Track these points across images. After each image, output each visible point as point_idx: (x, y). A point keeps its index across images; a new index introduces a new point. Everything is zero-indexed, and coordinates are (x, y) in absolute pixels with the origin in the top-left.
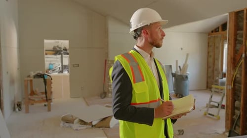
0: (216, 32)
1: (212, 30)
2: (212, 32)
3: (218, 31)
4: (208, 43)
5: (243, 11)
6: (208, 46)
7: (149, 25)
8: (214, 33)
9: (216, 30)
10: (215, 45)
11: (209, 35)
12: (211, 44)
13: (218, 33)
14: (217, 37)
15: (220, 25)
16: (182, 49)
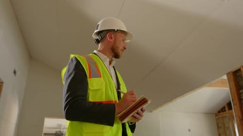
0: (223, 111)
1: (218, 110)
2: (219, 112)
3: (225, 111)
4: (218, 125)
5: (239, 70)
6: (218, 127)
7: (116, 30)
8: (221, 113)
9: (223, 110)
10: (224, 126)
11: (216, 116)
12: (220, 125)
13: (225, 112)
14: (225, 116)
15: (225, 104)
16: (189, 130)
